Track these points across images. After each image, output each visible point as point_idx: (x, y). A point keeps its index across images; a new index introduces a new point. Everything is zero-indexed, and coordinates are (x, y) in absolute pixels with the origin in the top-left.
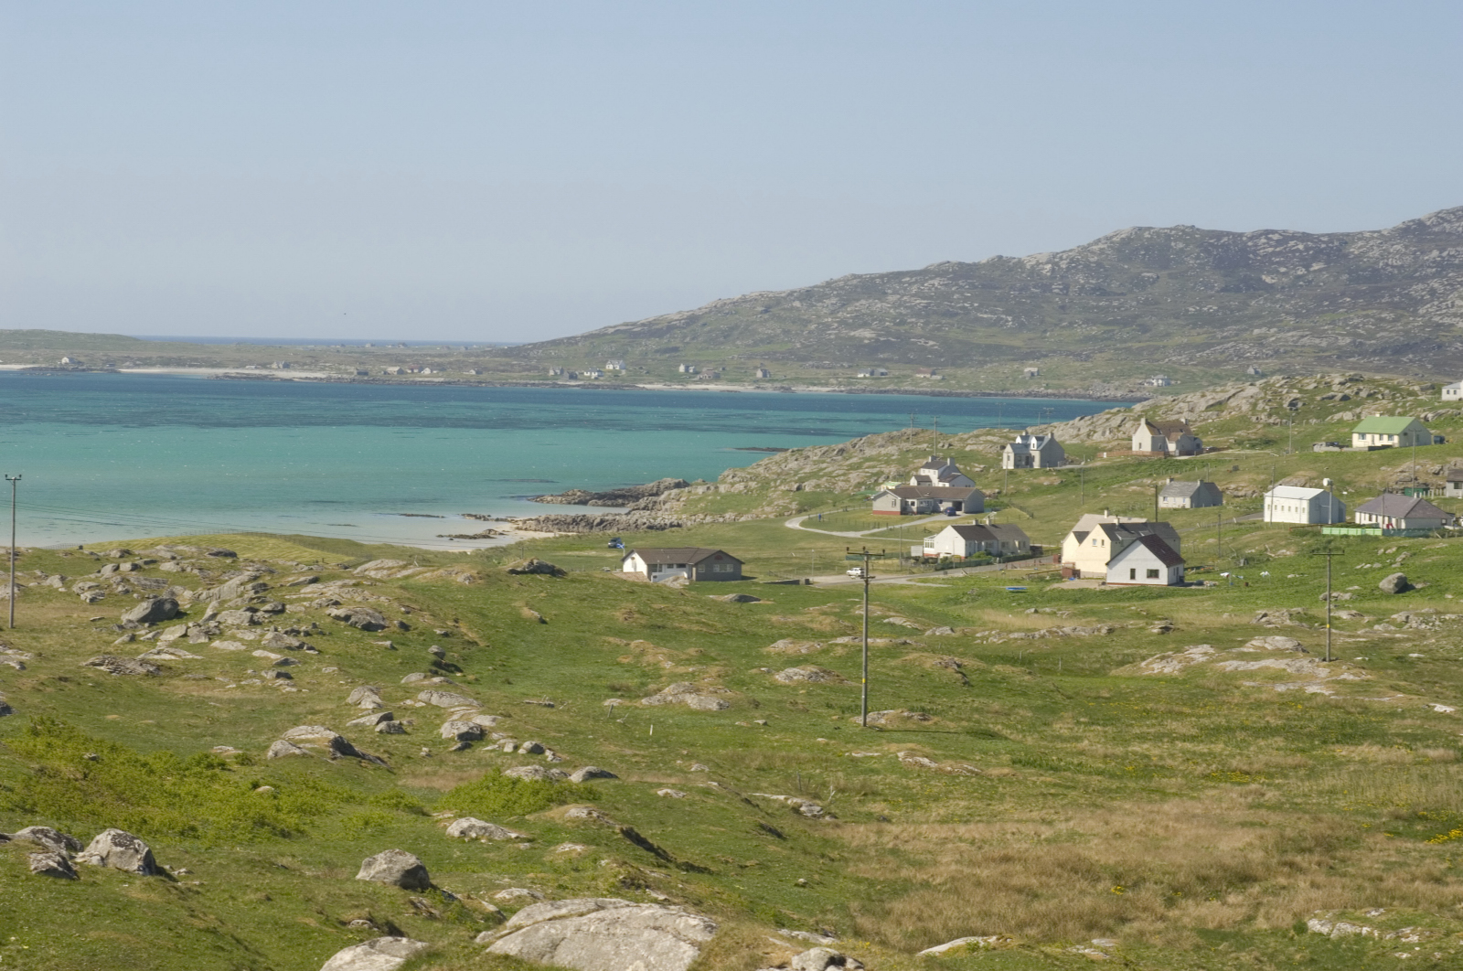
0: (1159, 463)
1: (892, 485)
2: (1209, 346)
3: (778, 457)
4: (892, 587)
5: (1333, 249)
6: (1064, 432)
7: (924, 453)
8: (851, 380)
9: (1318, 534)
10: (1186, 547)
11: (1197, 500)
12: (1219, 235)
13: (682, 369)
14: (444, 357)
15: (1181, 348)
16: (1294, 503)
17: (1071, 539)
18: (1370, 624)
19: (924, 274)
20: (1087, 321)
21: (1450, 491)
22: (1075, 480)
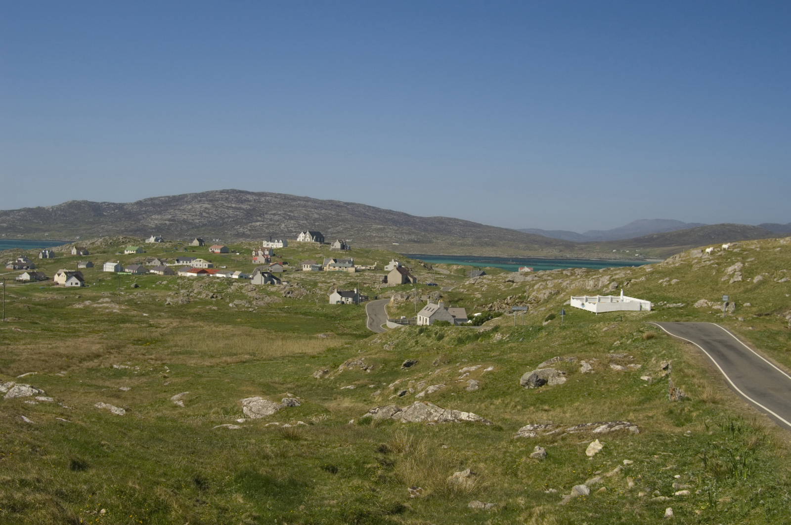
0: (78, 257)
1: (11, 262)
2: (90, 229)
4: (11, 287)
5: (120, 207)
6: (55, 250)
9: (116, 274)
10: (85, 277)
11: (88, 266)
12: (93, 203)
15: (84, 230)
16: (111, 267)
17: (56, 275)
18: (129, 295)
19: (20, 210)
20: (61, 223)
21: (147, 264)
22: (58, 261)
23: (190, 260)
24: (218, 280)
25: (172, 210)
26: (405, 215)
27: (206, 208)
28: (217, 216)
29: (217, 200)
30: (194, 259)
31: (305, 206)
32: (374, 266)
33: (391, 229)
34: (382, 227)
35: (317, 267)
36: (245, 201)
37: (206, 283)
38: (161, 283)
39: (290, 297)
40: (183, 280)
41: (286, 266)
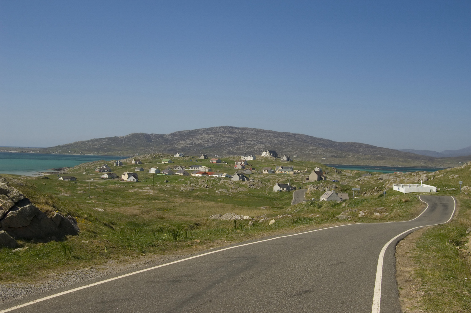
0: (136, 165)
1: (98, 168)
2: (144, 149)
3: (82, 164)
4: (98, 182)
5: (162, 136)
6: (123, 161)
7: (103, 163)
8: (94, 153)
9: (157, 175)
10: (138, 177)
11: (141, 170)
12: (146, 134)
13: (69, 151)
14: (35, 149)
15: (141, 150)
16: (153, 171)
17: (123, 175)
18: (162, 186)
19: (105, 139)
20: (128, 146)
21: (174, 169)
22: (124, 167)
23: (198, 167)
24: (213, 178)
25: (191, 139)
26: (330, 141)
27: (211, 137)
28: (217, 142)
29: (218, 133)
30: (201, 166)
31: (269, 136)
32: (305, 171)
33: (320, 149)
34: (315, 148)
35: (271, 171)
36: (234, 133)
37: (206, 180)
38: (181, 180)
39: (252, 188)
40: (194, 178)
41: (253, 171)
